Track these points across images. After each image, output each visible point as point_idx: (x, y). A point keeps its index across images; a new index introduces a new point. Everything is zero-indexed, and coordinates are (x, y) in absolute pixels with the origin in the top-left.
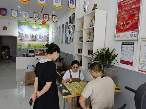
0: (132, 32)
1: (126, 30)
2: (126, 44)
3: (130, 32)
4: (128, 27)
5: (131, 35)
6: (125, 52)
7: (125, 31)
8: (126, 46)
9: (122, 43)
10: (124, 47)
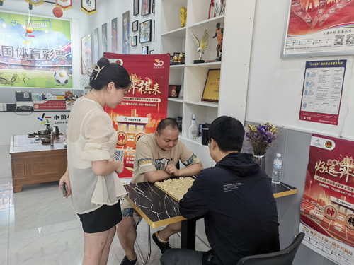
0: (341, 29)
1: (320, 25)
2: (320, 66)
3: (336, 29)
4: (327, 16)
5: (338, 37)
6: (314, 89)
7: (318, 27)
8: (318, 71)
9: (307, 63)
10: (314, 75)
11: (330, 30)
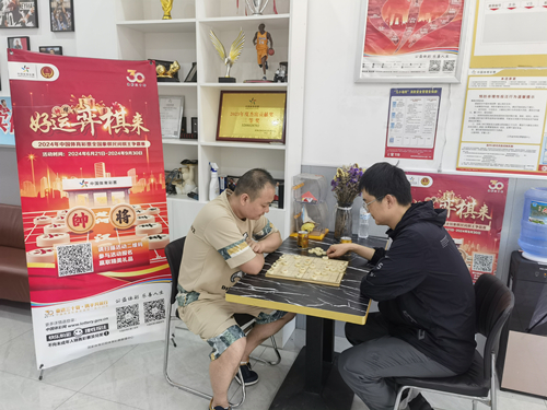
0: (437, 53)
1: (410, 46)
2: (409, 94)
3: (432, 53)
4: (418, 37)
5: (432, 62)
6: (403, 121)
8: (408, 100)
9: (392, 90)
10: (402, 104)
11: (423, 54)
